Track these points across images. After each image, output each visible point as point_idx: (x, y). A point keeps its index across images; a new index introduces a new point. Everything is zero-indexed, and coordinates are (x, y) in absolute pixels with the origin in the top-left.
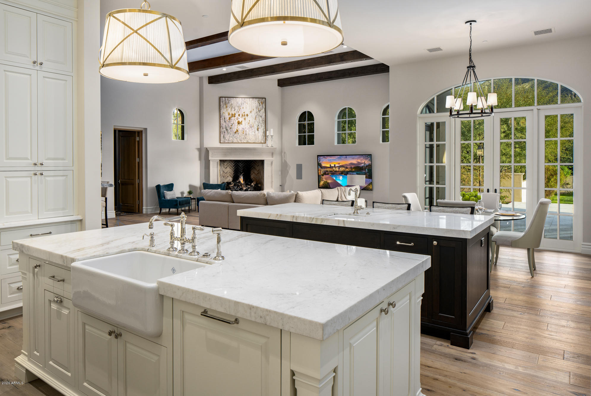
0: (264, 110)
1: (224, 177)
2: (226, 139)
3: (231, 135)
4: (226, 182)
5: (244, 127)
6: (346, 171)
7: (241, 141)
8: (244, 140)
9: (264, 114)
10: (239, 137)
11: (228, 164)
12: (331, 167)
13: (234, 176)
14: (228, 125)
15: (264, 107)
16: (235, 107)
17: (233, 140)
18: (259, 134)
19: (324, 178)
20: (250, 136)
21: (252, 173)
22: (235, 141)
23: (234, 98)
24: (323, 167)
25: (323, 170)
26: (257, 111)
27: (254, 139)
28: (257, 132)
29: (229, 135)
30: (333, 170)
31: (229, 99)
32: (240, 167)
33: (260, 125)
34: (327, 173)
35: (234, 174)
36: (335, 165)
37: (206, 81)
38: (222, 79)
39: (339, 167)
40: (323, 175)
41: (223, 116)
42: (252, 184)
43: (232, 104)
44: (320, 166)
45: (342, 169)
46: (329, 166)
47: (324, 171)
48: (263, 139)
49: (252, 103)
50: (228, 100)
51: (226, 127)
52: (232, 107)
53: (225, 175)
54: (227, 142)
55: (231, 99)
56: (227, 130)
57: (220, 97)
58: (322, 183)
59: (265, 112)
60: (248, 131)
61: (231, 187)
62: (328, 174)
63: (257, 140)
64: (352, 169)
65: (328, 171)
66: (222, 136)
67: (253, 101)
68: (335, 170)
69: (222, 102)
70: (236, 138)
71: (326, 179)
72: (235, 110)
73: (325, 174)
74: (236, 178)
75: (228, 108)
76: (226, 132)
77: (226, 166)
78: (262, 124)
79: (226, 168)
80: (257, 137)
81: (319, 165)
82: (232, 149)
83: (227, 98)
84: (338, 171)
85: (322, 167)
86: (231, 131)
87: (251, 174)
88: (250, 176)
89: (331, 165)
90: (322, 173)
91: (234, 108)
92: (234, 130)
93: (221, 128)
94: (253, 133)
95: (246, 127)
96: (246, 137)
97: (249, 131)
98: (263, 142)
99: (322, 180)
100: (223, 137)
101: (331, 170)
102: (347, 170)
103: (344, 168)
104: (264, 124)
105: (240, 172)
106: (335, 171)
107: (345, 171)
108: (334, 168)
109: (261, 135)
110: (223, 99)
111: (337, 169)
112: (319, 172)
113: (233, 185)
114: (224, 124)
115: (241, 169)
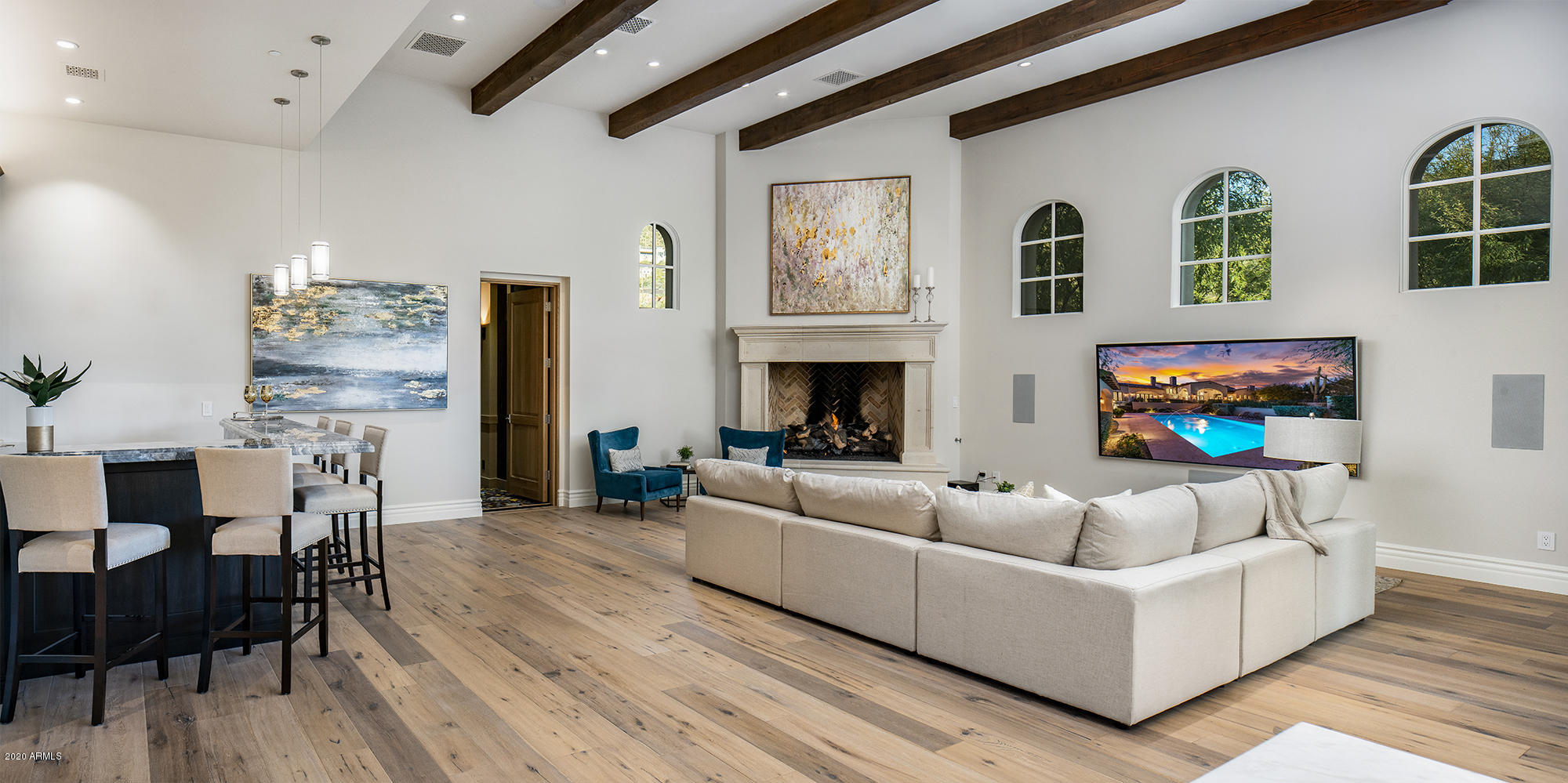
0: (903, 211)
1: (782, 410)
2: (790, 301)
3: (803, 292)
4: (789, 426)
5: (843, 268)
6: (1229, 402)
7: (832, 308)
8: (840, 305)
9: (906, 225)
10: (825, 295)
11: (793, 373)
12: (1154, 385)
13: (810, 409)
14: (794, 261)
15: (906, 203)
16: (814, 209)
17: (809, 305)
18: (890, 286)
19: (1123, 424)
20: (860, 291)
21: (864, 398)
22: (815, 307)
23: (813, 185)
24: (1120, 384)
25: (1118, 396)
26: (884, 216)
27: (873, 300)
28: (880, 279)
29: (797, 291)
30: (1166, 395)
31: (799, 188)
32: (830, 384)
33: (891, 258)
34: (1135, 406)
35: (810, 401)
36: (1174, 379)
37: (733, 142)
38: (776, 129)
39: (1194, 387)
40: (1118, 414)
41: (780, 238)
42: (866, 433)
43: (806, 202)
44: (1106, 382)
45: (1202, 395)
46: (1149, 382)
47: (1125, 399)
48: (901, 300)
49: (866, 195)
50: (794, 190)
51: (789, 269)
52: (806, 211)
53: (786, 405)
54: (790, 310)
55: (804, 189)
56: (791, 276)
57: (773, 185)
58: (1113, 441)
59: (907, 219)
60: (853, 276)
61: (800, 441)
62: (1142, 411)
63: (882, 303)
64: (1254, 394)
65: (1141, 400)
66: (777, 294)
67: (869, 189)
68: (1175, 397)
69: (779, 198)
70: (819, 298)
71: (1132, 426)
72: (814, 219)
73: (1128, 408)
74: (815, 415)
75: (795, 213)
76: (788, 282)
77: (788, 381)
78: (899, 255)
79: (789, 385)
80: (883, 294)
81: (1104, 377)
82: (804, 330)
83: (791, 187)
84: (1189, 402)
85: (1114, 386)
86: (802, 279)
87: (861, 405)
88: (859, 410)
89: (1157, 380)
90: (1115, 407)
91: (814, 213)
92: (811, 275)
93: (775, 271)
94: (871, 283)
95: (848, 265)
96: (849, 294)
97: (858, 277)
98: (900, 308)
99: (1116, 431)
100: (778, 298)
101: (1155, 397)
102: (1231, 397)
103: (1217, 392)
104: (906, 255)
105: (831, 398)
106: (1173, 401)
107: (1220, 401)
108: (1170, 391)
109: (893, 287)
110: (780, 190)
111: (1185, 394)
112: (1102, 401)
113: (806, 435)
114: (784, 260)
115: (833, 388)
